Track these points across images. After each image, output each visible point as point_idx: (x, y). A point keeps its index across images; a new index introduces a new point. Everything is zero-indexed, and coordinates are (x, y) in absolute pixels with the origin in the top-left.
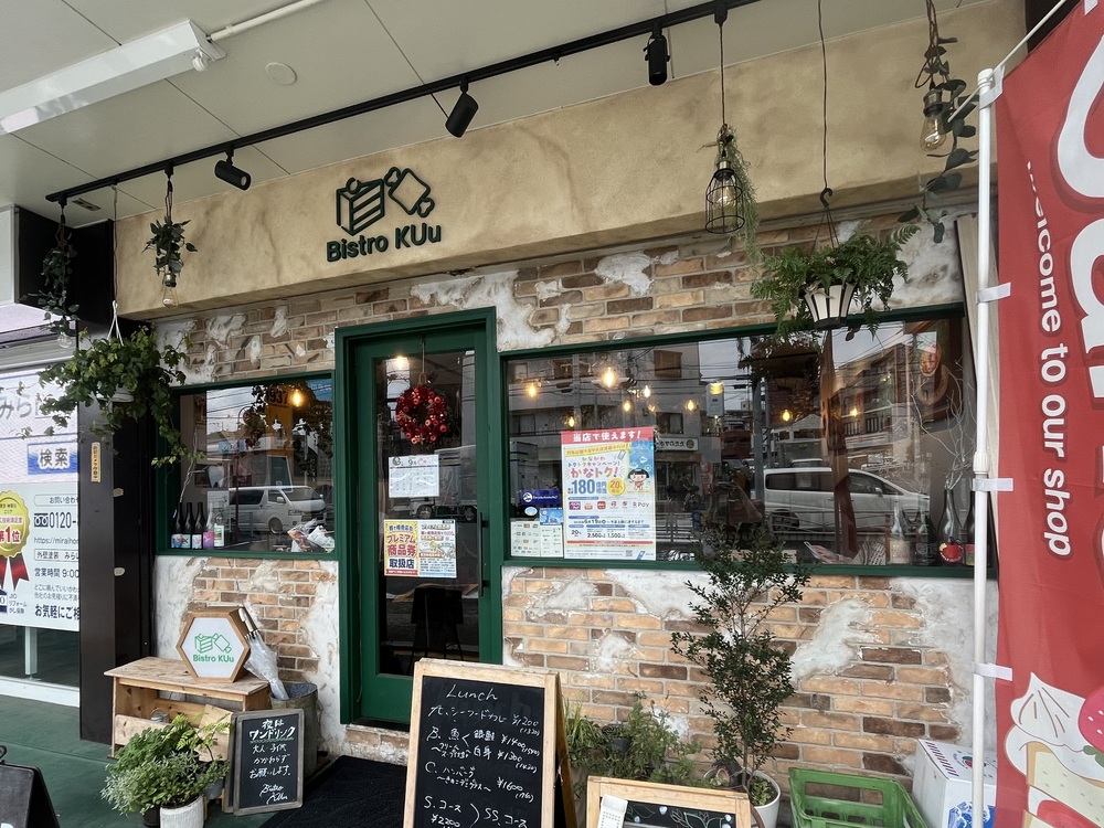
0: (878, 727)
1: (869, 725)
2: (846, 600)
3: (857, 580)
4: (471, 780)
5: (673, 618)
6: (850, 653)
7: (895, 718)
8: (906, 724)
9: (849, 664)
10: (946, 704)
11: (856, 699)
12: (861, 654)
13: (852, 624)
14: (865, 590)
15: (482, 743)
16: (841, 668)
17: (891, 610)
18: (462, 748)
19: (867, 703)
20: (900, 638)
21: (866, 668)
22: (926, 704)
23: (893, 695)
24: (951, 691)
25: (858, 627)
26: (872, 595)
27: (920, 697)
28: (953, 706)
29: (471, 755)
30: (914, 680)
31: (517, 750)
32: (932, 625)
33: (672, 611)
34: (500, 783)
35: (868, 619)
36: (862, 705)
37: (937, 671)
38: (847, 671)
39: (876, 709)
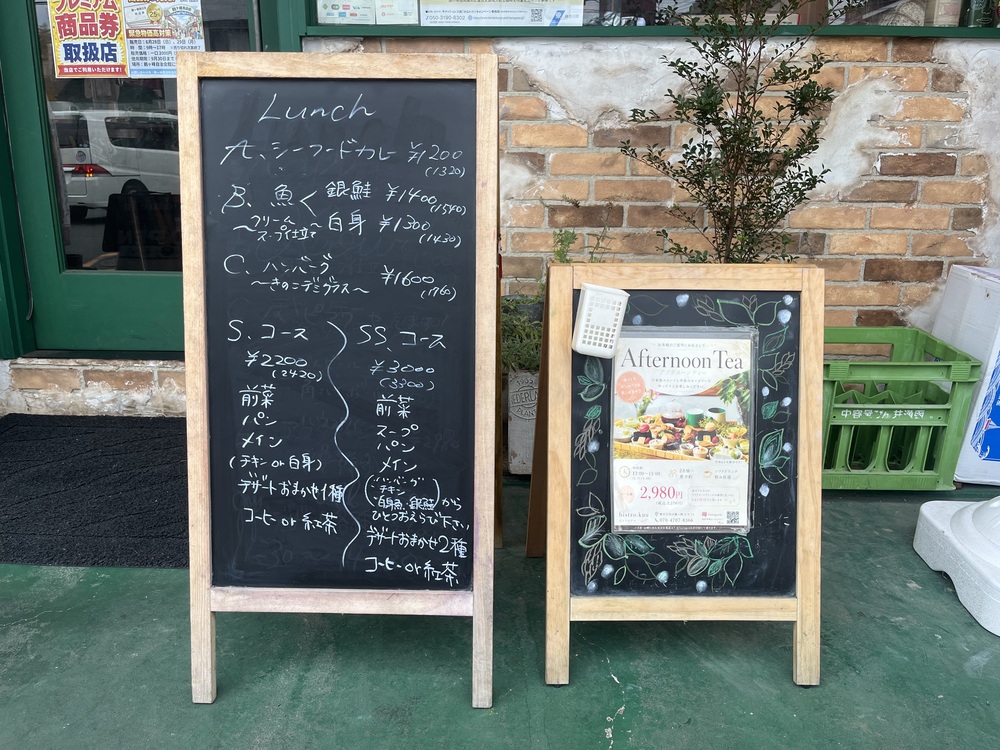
0: (884, 272)
1: (872, 270)
2: (871, 79)
3: (890, 46)
4: (325, 278)
5: (608, 125)
6: (864, 164)
7: (909, 257)
8: (921, 264)
9: (861, 182)
10: (975, 230)
11: (860, 234)
12: (878, 165)
13: (873, 119)
14: (899, 64)
15: (344, 206)
16: (847, 188)
17: (929, 95)
18: (302, 219)
19: (875, 238)
20: (935, 136)
21: (882, 186)
22: (951, 233)
23: (911, 223)
24: (985, 211)
25: (881, 122)
26: (908, 71)
27: (946, 222)
28: (983, 232)
29: (323, 232)
30: (943, 198)
31: (420, 210)
32: (978, 114)
33: (607, 111)
34: (388, 276)
35: (897, 110)
36: (868, 242)
37: (973, 184)
38: (856, 193)
39: (887, 245)
